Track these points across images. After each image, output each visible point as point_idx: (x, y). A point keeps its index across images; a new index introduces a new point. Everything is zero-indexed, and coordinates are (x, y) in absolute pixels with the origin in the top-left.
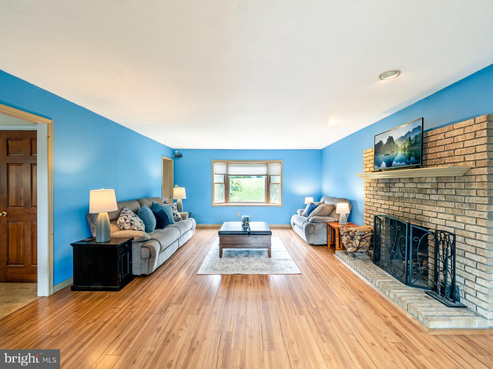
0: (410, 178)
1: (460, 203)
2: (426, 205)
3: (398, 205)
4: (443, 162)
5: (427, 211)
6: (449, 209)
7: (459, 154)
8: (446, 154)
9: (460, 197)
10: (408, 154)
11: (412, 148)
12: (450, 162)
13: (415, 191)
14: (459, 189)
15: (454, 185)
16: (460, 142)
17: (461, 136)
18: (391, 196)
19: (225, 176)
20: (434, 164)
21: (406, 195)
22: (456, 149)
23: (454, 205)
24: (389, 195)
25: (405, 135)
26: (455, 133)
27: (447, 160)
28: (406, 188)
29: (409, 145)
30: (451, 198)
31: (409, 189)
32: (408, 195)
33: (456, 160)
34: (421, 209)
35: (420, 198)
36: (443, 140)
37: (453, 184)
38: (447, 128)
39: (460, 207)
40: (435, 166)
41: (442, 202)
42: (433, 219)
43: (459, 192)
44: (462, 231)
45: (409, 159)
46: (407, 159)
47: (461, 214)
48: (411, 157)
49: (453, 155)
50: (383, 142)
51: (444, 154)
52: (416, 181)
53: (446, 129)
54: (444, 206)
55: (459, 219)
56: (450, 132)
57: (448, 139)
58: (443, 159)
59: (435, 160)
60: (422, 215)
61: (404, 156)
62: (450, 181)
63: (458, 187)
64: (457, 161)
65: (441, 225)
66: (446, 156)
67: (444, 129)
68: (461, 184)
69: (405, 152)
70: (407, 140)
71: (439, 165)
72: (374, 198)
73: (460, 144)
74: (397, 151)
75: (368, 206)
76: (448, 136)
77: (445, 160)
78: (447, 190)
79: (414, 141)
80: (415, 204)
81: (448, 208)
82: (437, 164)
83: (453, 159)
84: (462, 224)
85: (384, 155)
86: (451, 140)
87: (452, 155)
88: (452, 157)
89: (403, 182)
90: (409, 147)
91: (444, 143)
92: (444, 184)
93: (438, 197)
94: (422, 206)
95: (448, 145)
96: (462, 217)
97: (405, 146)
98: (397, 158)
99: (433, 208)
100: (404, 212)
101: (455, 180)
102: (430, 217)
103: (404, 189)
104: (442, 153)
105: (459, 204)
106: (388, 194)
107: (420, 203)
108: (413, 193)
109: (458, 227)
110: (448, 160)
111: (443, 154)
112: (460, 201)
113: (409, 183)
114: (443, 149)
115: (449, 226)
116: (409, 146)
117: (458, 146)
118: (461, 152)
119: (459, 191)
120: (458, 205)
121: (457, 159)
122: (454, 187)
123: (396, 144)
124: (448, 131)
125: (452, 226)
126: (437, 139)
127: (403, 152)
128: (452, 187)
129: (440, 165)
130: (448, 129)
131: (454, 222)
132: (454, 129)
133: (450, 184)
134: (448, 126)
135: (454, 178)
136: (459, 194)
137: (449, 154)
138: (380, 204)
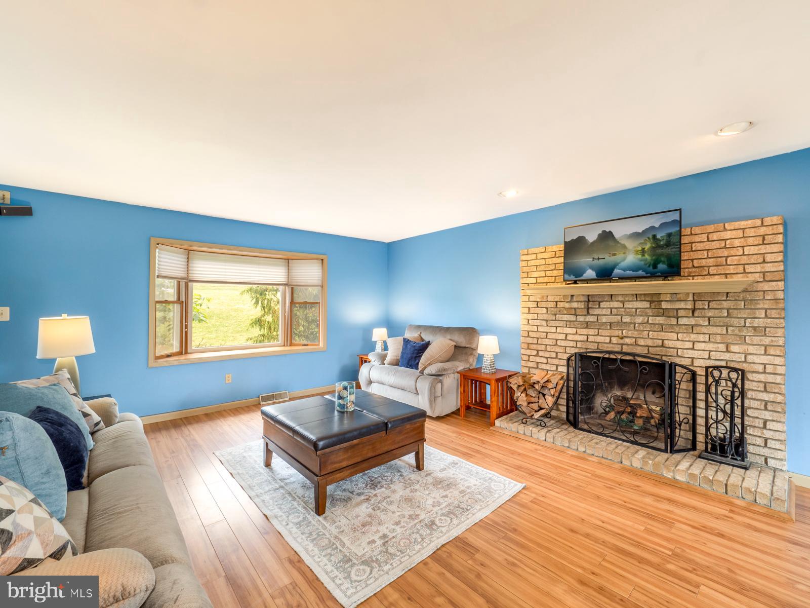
0: (636, 295)
1: (737, 328)
2: (671, 332)
3: (609, 335)
4: (706, 273)
5: (673, 342)
6: (717, 336)
7: (735, 263)
8: (711, 262)
9: (737, 320)
10: (652, 260)
11: (660, 251)
12: (719, 273)
13: (646, 313)
14: (734, 309)
15: (725, 304)
16: (737, 247)
17: (740, 240)
18: (590, 321)
19: (179, 283)
20: (686, 275)
21: (626, 319)
22: (728, 257)
23: (725, 330)
24: (587, 320)
25: (643, 231)
26: (728, 235)
27: (712, 270)
28: (625, 308)
29: (654, 245)
30: (719, 321)
31: (634, 310)
32: (631, 319)
33: (730, 271)
34: (660, 338)
35: (657, 322)
36: (705, 243)
37: (723, 302)
38: (713, 228)
39: (737, 332)
40: (689, 277)
41: (704, 327)
42: (685, 351)
43: (734, 313)
44: (741, 364)
45: (655, 266)
46: (649, 266)
47: (739, 342)
48: (659, 263)
49: (724, 263)
50: (586, 238)
51: (706, 262)
52: (666, 298)
53: (711, 228)
54: (706, 332)
55: (734, 348)
56: (719, 233)
57: (715, 242)
58: (705, 268)
59: (690, 270)
60: (663, 346)
61: (642, 263)
62: (719, 299)
63: (733, 306)
64: (732, 272)
65: (702, 358)
66: (711, 265)
67: (706, 229)
68: (739, 302)
69: (643, 255)
70: (649, 238)
71: (696, 278)
72: (547, 325)
73: (738, 250)
74: (624, 253)
75: (534, 338)
76: (715, 238)
77: (710, 270)
78: (712, 310)
79: (664, 241)
80: (648, 332)
81: (715, 335)
82: (693, 275)
83: (723, 269)
84: (740, 354)
85: (591, 259)
86: (720, 244)
87: (722, 264)
88: (723, 267)
89: (620, 300)
90: (653, 249)
91: (707, 248)
92: (706, 303)
93: (696, 321)
94: (663, 333)
95: (714, 250)
96: (740, 346)
97: (643, 247)
98: (623, 264)
99: (685, 336)
100: (622, 344)
101: (727, 297)
102: (677, 349)
103: (623, 310)
104: (703, 260)
105: (734, 328)
106: (585, 319)
107: (659, 330)
108: (641, 316)
109: (734, 359)
110: (715, 271)
111: (704, 263)
112: (737, 325)
113: (634, 302)
114: (706, 255)
115: (718, 358)
116: (653, 247)
117: (733, 252)
118: (739, 260)
119: (736, 311)
120: (733, 331)
121: (731, 269)
122: (725, 306)
123: (620, 243)
124: (715, 231)
125: (722, 358)
126: (693, 241)
127: (640, 256)
128: (722, 306)
129: (699, 277)
130: (715, 228)
131: (726, 354)
132: (725, 230)
133: (718, 302)
134: (716, 225)
135: (725, 295)
136: (735, 316)
137: (717, 262)
138: (565, 335)
